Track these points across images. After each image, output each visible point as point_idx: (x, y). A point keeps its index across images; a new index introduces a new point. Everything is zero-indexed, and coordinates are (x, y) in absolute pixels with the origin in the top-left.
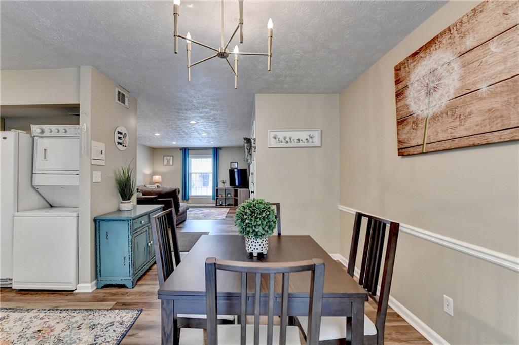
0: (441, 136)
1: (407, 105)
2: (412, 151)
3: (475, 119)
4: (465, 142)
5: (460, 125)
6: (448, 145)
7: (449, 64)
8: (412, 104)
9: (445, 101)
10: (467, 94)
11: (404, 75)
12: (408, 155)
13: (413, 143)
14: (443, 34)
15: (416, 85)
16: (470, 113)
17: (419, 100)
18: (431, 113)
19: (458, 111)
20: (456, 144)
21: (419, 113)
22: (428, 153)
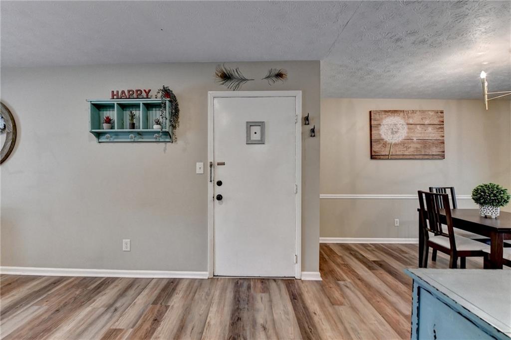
0: (398, 153)
1: (380, 134)
2: (382, 157)
3: (411, 150)
4: (408, 157)
5: (406, 150)
6: (401, 157)
7: (403, 125)
8: (383, 135)
9: (400, 139)
10: (409, 139)
11: (378, 118)
12: (380, 159)
13: (383, 154)
14: (401, 111)
15: (386, 126)
16: (410, 147)
17: (387, 134)
18: (393, 142)
19: (406, 145)
20: (404, 157)
21: (387, 140)
22: (391, 159)
